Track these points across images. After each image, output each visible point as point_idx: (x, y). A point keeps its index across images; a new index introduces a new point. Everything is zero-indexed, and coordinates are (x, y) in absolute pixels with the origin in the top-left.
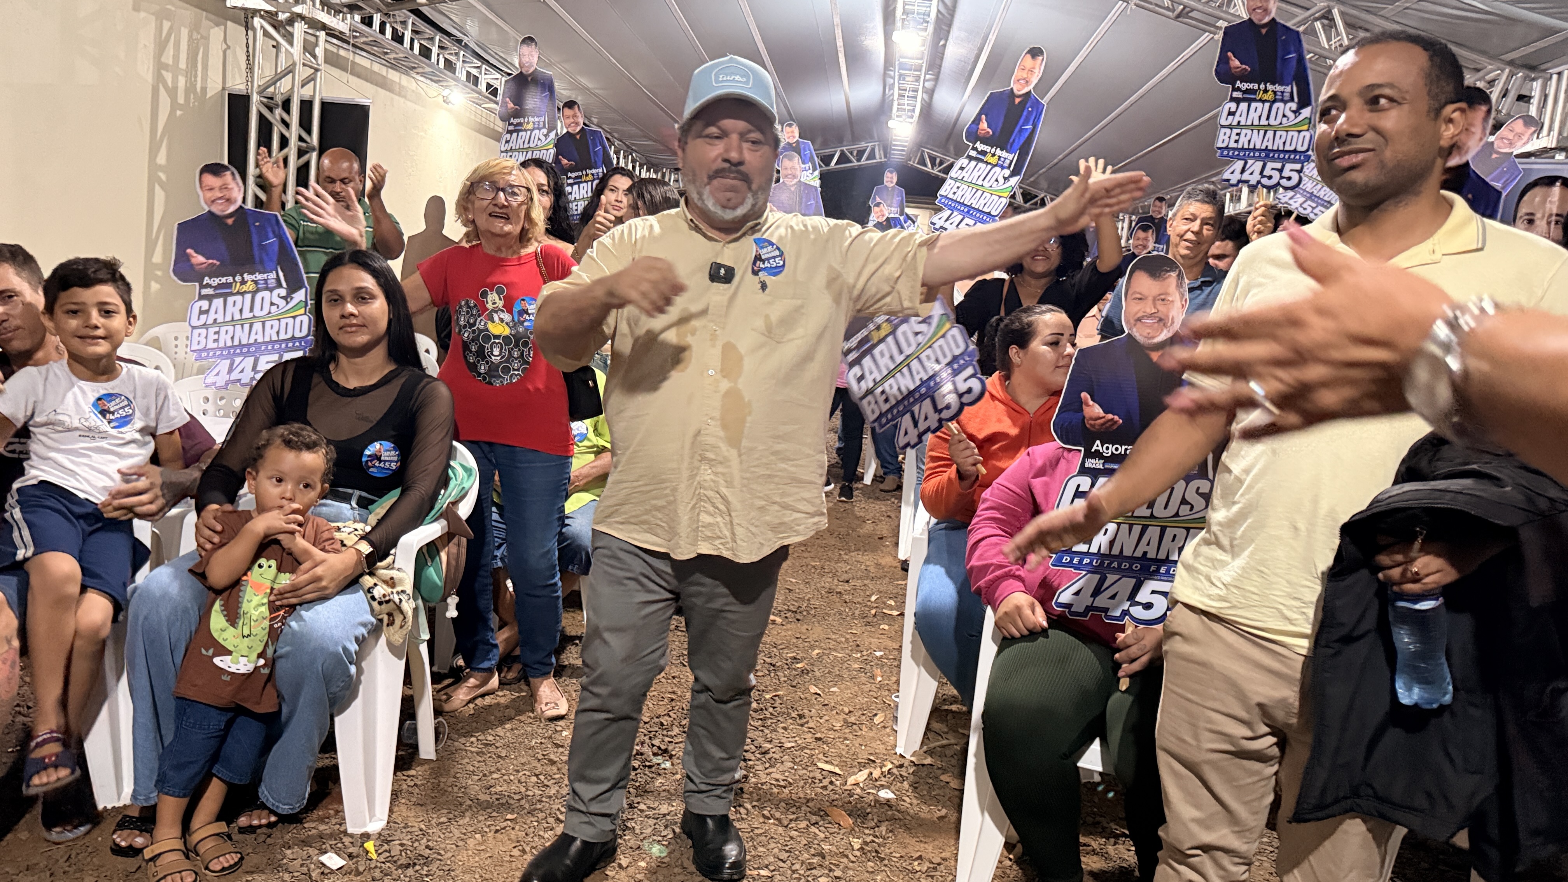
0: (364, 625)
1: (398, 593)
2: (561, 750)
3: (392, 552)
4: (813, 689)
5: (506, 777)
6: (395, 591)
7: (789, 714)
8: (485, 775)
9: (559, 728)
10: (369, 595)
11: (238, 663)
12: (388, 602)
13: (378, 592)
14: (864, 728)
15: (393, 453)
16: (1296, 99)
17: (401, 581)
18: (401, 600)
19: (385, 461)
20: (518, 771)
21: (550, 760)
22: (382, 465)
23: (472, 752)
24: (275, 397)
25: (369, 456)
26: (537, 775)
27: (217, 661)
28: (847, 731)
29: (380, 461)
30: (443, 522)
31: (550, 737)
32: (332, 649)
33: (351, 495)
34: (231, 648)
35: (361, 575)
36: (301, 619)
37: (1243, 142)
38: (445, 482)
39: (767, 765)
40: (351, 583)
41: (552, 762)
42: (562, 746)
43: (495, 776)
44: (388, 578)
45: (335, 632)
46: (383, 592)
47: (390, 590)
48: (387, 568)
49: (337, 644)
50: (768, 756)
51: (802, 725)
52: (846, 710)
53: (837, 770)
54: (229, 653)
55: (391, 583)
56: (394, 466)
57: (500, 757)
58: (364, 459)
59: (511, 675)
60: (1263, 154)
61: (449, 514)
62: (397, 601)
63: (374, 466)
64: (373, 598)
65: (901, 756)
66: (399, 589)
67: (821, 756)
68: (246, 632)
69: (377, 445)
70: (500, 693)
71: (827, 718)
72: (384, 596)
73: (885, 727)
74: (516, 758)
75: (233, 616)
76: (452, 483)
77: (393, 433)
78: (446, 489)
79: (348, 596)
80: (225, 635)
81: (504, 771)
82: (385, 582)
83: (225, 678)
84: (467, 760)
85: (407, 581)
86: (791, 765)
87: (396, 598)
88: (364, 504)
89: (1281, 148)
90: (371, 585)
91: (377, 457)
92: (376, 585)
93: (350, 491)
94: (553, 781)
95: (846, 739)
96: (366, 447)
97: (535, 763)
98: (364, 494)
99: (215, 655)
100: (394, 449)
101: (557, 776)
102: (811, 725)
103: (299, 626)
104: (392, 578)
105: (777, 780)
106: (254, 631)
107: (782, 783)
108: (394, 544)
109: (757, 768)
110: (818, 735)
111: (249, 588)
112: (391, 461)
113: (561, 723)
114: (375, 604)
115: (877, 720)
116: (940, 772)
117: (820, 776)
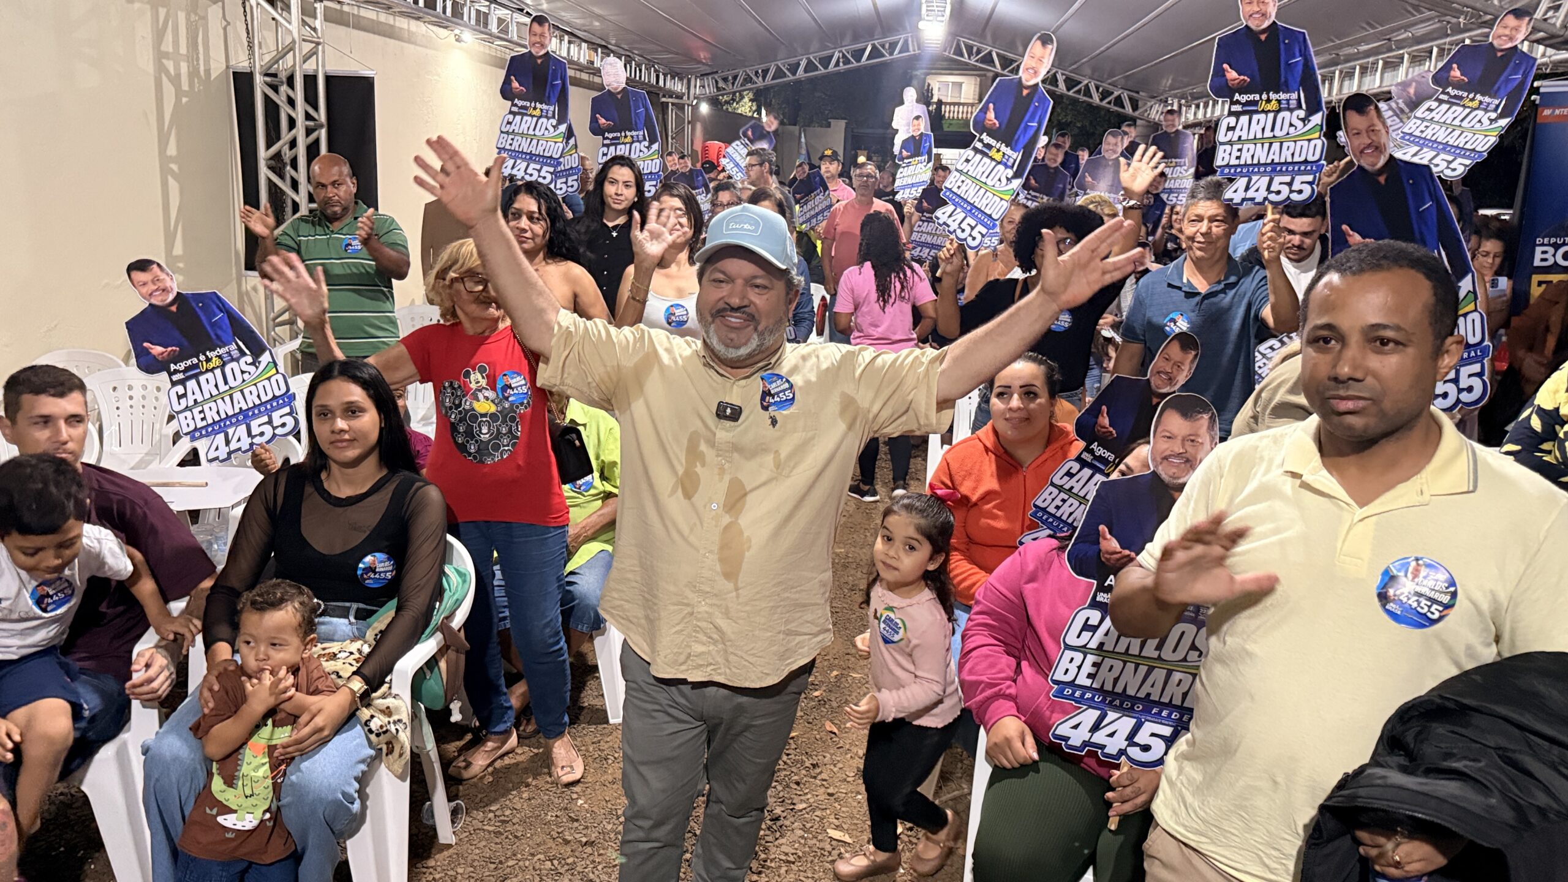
0: (363, 761)
1: (395, 723)
2: (576, 824)
3: (388, 679)
4: (829, 726)
5: (521, 863)
6: (391, 720)
7: (803, 762)
8: (501, 863)
9: (575, 796)
10: (366, 729)
11: (242, 819)
12: (385, 732)
13: (374, 725)
15: (387, 563)
16: (1304, 106)
17: (397, 709)
18: (397, 730)
19: (380, 573)
20: (533, 855)
21: (564, 840)
22: (377, 576)
23: (489, 832)
24: (267, 510)
25: (364, 569)
26: (551, 860)
27: (220, 819)
29: (375, 573)
30: (439, 636)
31: (566, 809)
32: (330, 798)
33: (349, 608)
34: (234, 807)
35: (357, 709)
36: (299, 770)
37: (1246, 158)
38: (439, 593)
39: (778, 834)
40: (348, 719)
41: (567, 842)
42: (577, 820)
43: (511, 863)
44: (384, 708)
45: (332, 780)
46: (380, 723)
47: (386, 720)
48: (384, 697)
49: (335, 791)
50: (779, 823)
51: (815, 778)
53: (847, 839)
54: (234, 811)
55: (388, 712)
56: (389, 576)
57: (516, 837)
58: (359, 572)
59: (530, 728)
60: (1269, 169)
61: (444, 628)
62: (394, 731)
63: (370, 578)
64: (371, 731)
66: (395, 717)
67: (832, 819)
68: (248, 792)
69: (368, 559)
70: (519, 751)
71: (840, 765)
72: (381, 727)
74: (531, 838)
75: (232, 778)
76: (447, 595)
77: (386, 543)
78: (441, 602)
79: (344, 735)
80: (226, 795)
81: (519, 856)
82: (382, 712)
83: (229, 835)
84: (484, 843)
85: (404, 709)
86: (800, 833)
87: (393, 728)
88: (363, 616)
89: (1289, 160)
90: (368, 717)
91: (371, 569)
92: (372, 717)
93: (347, 604)
94: (566, 867)
96: (360, 560)
97: (551, 843)
98: (362, 606)
99: (218, 815)
100: (389, 559)
101: (570, 860)
102: (824, 776)
103: (298, 777)
104: (388, 708)
105: (787, 854)
106: (256, 791)
107: (791, 858)
108: (390, 670)
109: (768, 839)
110: (831, 791)
111: (248, 751)
112: (386, 572)
113: (577, 789)
114: (373, 737)
117: (828, 847)
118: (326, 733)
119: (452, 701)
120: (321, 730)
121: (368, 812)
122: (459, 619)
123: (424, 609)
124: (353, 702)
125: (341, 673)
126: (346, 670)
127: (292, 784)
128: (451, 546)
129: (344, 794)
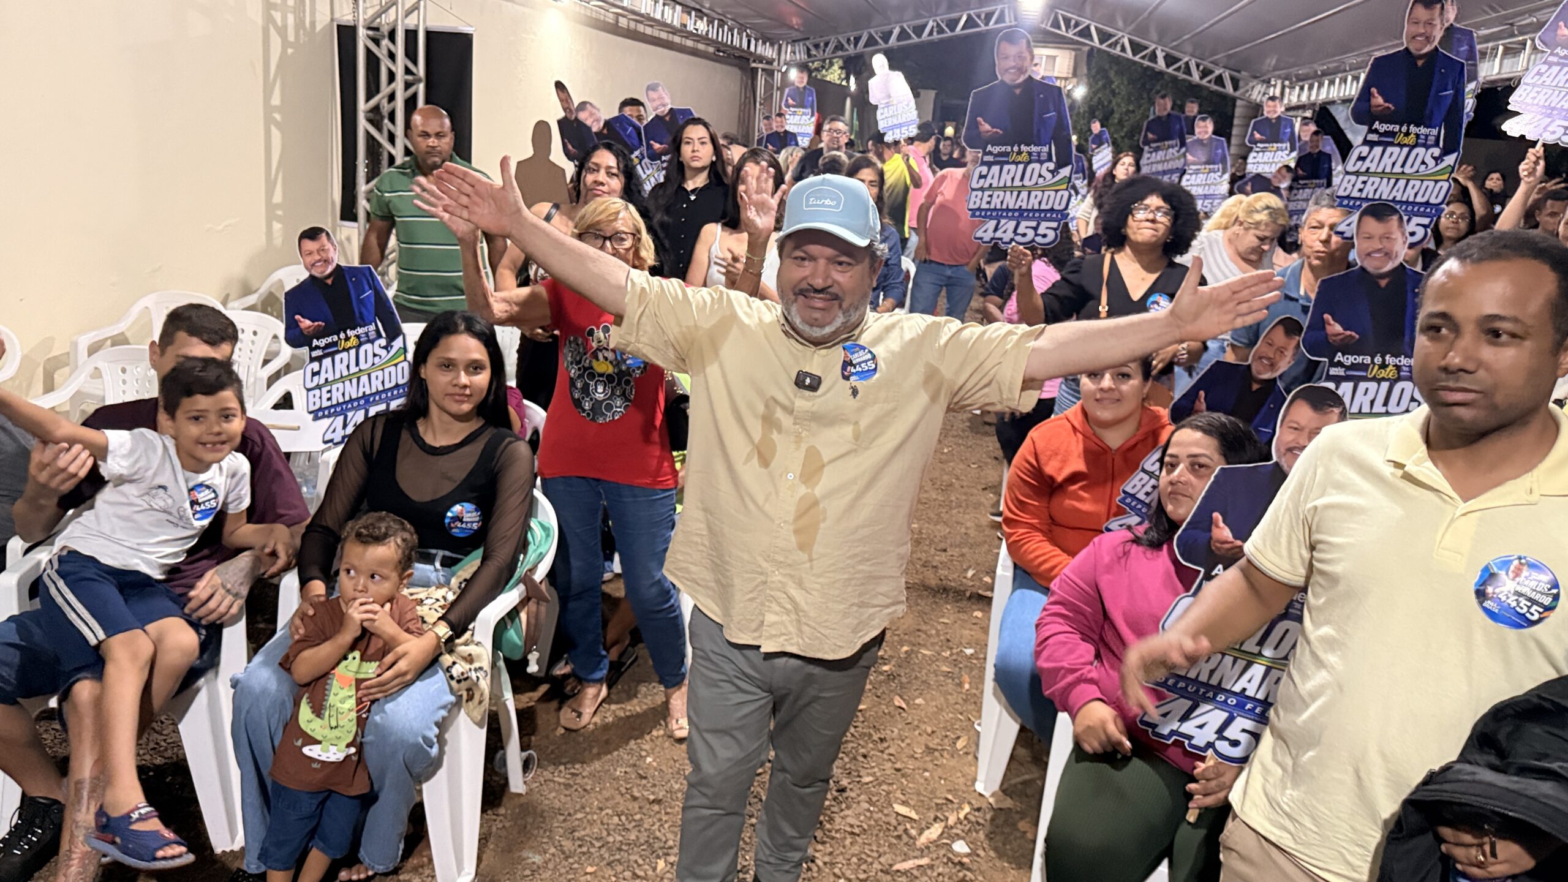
1: (476, 670)
2: (644, 782)
3: (471, 627)
4: (898, 701)
5: (589, 817)
6: (473, 667)
7: (870, 735)
8: (569, 815)
10: (448, 675)
11: (328, 751)
12: (466, 679)
13: (456, 671)
14: (945, 754)
15: (474, 514)
16: (1441, 144)
17: (479, 657)
18: (478, 678)
19: (467, 523)
20: (601, 809)
21: (632, 796)
22: (464, 526)
23: (559, 784)
24: (365, 453)
25: (452, 518)
26: (619, 816)
27: (306, 750)
28: (928, 759)
29: (462, 522)
30: (522, 587)
31: (635, 765)
33: (435, 555)
34: (319, 738)
35: (441, 654)
39: (844, 806)
41: (635, 799)
42: (645, 778)
43: (579, 816)
44: (466, 655)
45: (413, 724)
46: (461, 670)
47: (468, 666)
48: (466, 644)
49: (417, 735)
50: (845, 795)
51: (882, 752)
52: (929, 730)
53: (914, 815)
54: (319, 742)
55: (469, 659)
56: (475, 526)
57: (585, 790)
58: (447, 521)
61: (527, 580)
62: (475, 679)
63: (456, 527)
64: (452, 677)
65: (981, 795)
66: (477, 665)
67: (898, 794)
68: (334, 724)
69: (457, 508)
71: (908, 741)
72: (462, 674)
73: (967, 753)
74: (600, 792)
75: (318, 710)
77: (475, 494)
80: (312, 726)
81: (588, 810)
82: (464, 659)
83: (315, 766)
84: (553, 794)
85: (485, 657)
86: (866, 806)
87: (473, 675)
88: (448, 563)
90: (450, 663)
91: (458, 519)
92: (454, 663)
93: (433, 551)
94: (633, 824)
95: (926, 770)
96: (448, 509)
97: (618, 798)
98: (447, 553)
99: (304, 745)
100: (476, 510)
101: (638, 817)
102: (892, 751)
104: (470, 655)
105: (852, 826)
106: (341, 723)
107: (857, 831)
108: (473, 618)
109: (833, 809)
110: (898, 766)
111: (335, 682)
112: (472, 522)
114: (454, 683)
115: (960, 744)
116: (1017, 817)
117: (894, 822)
118: (409, 677)
119: (530, 652)
120: (405, 674)
121: (445, 758)
122: (541, 573)
123: (509, 560)
124: (438, 646)
125: (426, 619)
126: (432, 617)
127: (376, 725)
128: (537, 500)
129: (425, 738)
